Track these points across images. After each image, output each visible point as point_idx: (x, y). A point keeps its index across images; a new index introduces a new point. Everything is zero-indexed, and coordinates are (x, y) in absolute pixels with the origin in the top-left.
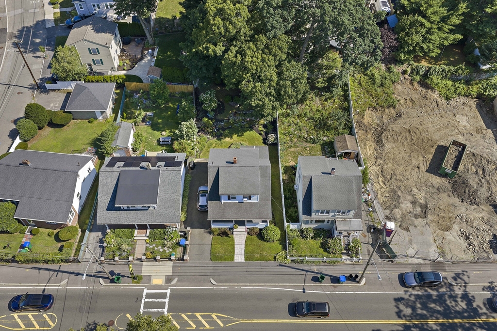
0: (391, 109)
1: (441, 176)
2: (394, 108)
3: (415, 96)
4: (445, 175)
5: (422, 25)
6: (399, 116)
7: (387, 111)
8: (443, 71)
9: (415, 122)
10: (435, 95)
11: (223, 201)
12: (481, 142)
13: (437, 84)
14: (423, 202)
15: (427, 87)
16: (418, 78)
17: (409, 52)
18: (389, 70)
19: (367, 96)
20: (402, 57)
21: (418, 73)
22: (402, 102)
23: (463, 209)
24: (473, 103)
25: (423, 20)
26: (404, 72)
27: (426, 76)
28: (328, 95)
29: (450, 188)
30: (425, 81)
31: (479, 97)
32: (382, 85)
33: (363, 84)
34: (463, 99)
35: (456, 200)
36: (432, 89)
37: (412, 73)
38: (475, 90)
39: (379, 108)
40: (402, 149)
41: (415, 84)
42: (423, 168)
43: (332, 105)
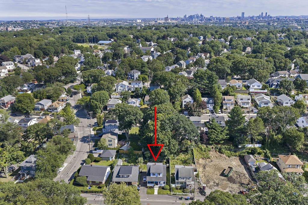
0: (209, 159)
1: (224, 176)
2: (210, 159)
3: (217, 156)
4: (225, 176)
5: (214, 132)
6: (212, 161)
7: (207, 160)
8: (225, 147)
9: (217, 163)
10: (224, 156)
11: (151, 176)
12: (240, 168)
13: (224, 152)
14: (217, 183)
15: (221, 153)
16: (218, 150)
17: (212, 141)
18: (207, 147)
19: (200, 154)
20: (210, 142)
21: (217, 148)
22: (213, 157)
23: (231, 185)
24: (238, 158)
25: (215, 131)
26: (212, 148)
27: (220, 149)
28: (187, 153)
29: (227, 179)
30: (220, 151)
31: (240, 156)
32: (205, 151)
33: (199, 151)
34: (234, 157)
35: (229, 182)
36: (223, 154)
37: (215, 148)
38: (237, 154)
39: (205, 159)
40: (212, 170)
41: (217, 152)
42: (219, 175)
43: (188, 156)
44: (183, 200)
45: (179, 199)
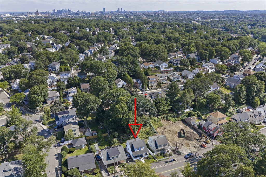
0: (162, 127)
1: (182, 137)
2: (163, 127)
3: (167, 123)
5: (162, 105)
6: (165, 128)
7: (162, 128)
8: (171, 115)
9: (170, 129)
10: (171, 122)
11: (136, 151)
12: (187, 129)
13: (170, 119)
14: (181, 143)
15: (168, 120)
16: (165, 119)
17: (161, 112)
18: (158, 118)
19: (156, 125)
20: (160, 114)
21: (165, 117)
22: (164, 125)
23: (191, 142)
24: (181, 122)
26: (162, 118)
27: (167, 118)
28: (146, 126)
29: (185, 139)
30: (167, 119)
31: (182, 120)
32: (158, 122)
33: (153, 122)
34: (178, 122)
35: (188, 141)
36: (170, 121)
37: (163, 118)
38: (180, 119)
39: (159, 128)
40: (170, 135)
41: (165, 120)
42: (177, 137)
43: (148, 129)
44: (169, 163)
45: (166, 163)
